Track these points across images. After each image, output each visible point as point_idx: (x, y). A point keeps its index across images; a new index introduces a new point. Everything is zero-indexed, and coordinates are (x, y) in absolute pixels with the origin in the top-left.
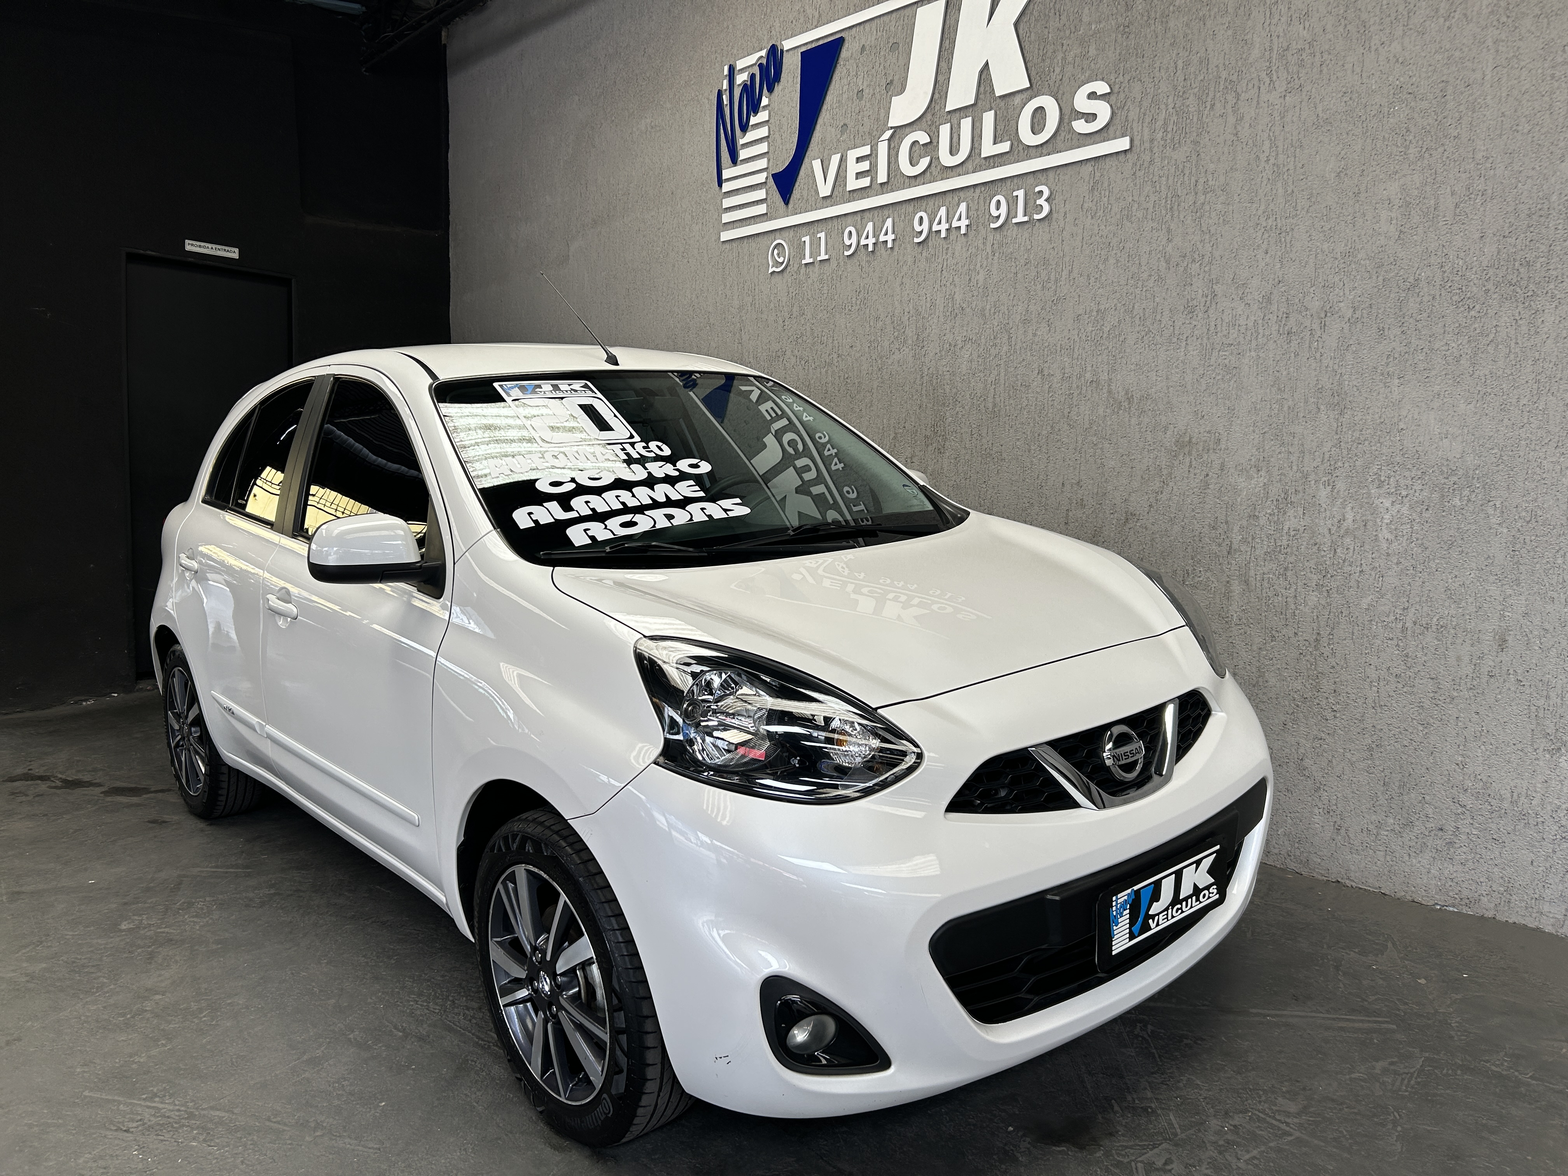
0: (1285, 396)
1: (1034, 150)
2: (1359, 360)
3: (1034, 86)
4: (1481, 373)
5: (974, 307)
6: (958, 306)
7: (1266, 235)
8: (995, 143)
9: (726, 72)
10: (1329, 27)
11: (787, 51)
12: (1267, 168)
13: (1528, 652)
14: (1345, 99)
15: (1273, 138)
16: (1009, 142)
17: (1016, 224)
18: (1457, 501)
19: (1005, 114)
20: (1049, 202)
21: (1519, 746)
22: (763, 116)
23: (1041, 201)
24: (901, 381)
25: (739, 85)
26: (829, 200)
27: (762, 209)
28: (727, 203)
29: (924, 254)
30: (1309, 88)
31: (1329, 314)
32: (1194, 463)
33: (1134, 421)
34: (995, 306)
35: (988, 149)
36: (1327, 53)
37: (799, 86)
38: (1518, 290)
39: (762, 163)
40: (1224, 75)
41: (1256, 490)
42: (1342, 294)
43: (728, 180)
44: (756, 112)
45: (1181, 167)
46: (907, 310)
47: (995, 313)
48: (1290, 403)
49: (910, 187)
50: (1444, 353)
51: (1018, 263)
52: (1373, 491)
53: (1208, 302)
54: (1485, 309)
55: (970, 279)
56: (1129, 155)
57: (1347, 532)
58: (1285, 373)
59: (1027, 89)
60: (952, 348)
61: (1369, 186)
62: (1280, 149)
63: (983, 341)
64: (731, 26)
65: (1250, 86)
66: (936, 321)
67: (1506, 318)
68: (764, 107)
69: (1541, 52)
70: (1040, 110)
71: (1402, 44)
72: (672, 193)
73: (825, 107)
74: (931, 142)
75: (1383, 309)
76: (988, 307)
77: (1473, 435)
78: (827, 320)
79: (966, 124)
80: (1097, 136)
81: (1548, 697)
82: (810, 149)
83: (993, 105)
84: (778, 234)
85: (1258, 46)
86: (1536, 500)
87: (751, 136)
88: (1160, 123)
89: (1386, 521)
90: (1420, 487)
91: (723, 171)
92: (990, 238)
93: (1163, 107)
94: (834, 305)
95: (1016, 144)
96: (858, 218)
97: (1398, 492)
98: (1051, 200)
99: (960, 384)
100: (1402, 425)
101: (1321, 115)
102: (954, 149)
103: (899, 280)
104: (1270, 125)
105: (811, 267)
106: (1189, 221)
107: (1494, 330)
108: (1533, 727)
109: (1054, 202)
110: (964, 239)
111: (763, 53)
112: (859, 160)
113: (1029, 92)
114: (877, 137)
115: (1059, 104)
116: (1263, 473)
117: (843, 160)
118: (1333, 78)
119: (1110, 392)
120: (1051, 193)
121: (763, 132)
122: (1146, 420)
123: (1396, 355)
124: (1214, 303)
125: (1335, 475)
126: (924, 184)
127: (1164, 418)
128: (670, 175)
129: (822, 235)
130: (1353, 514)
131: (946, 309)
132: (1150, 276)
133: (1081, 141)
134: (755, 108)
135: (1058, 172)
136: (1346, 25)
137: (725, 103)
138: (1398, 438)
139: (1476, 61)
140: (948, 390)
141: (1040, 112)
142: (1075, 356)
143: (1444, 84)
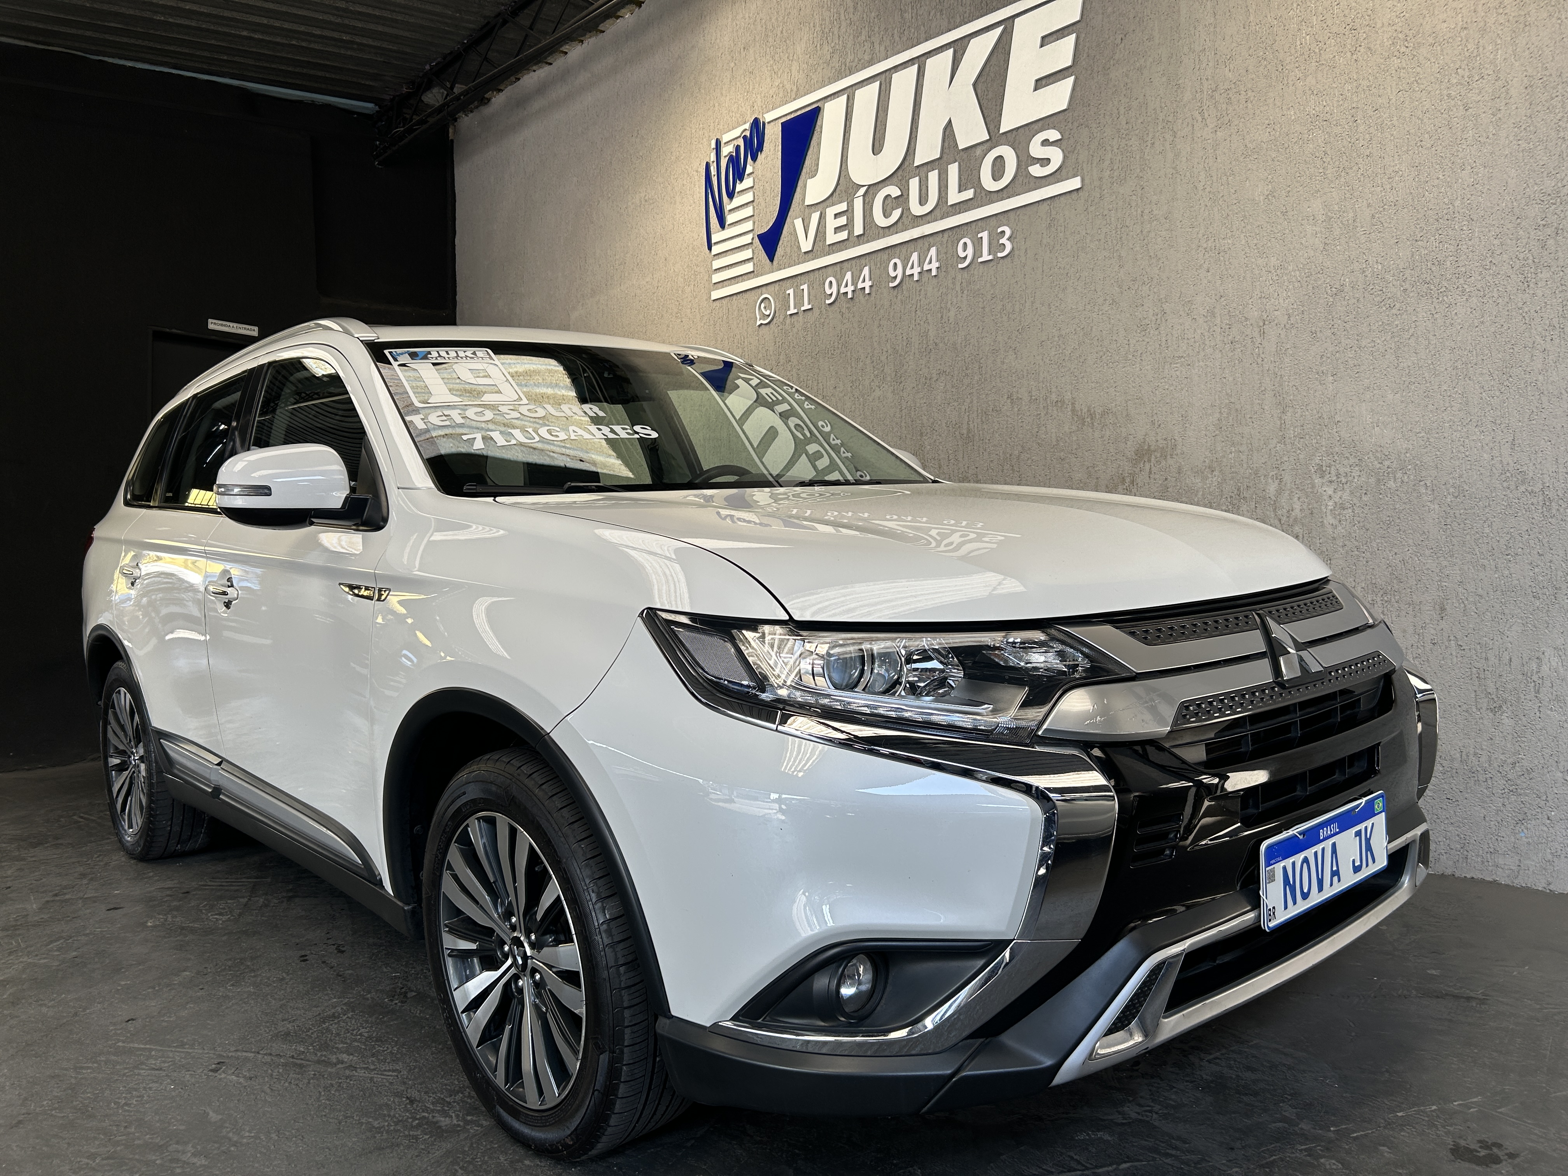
0: (1232, 400)
1: (996, 195)
2: (1296, 362)
3: (993, 138)
4: (1405, 365)
5: (946, 342)
6: (931, 342)
7: (1207, 256)
8: (960, 191)
9: (713, 145)
10: (1251, 68)
11: (769, 123)
12: (1204, 196)
13: (1465, 618)
14: (1268, 130)
15: (1207, 169)
16: (972, 190)
17: (981, 262)
18: (1391, 484)
19: (968, 165)
20: (1011, 241)
21: (1465, 707)
22: (747, 182)
23: (1003, 241)
24: (881, 415)
25: (725, 157)
26: (810, 254)
27: (749, 267)
28: (717, 264)
29: (899, 297)
30: (1236, 122)
31: (1267, 323)
32: (1153, 469)
33: (1097, 434)
34: (965, 339)
35: (954, 196)
36: (1250, 91)
37: (780, 153)
38: (1432, 287)
39: (748, 226)
40: (1161, 116)
41: (1211, 490)
42: (1277, 303)
43: (716, 243)
44: (741, 180)
45: (1128, 200)
46: (885, 349)
47: (965, 346)
48: (1238, 407)
49: (884, 237)
50: (1371, 349)
51: (984, 299)
52: (1316, 481)
53: (1158, 322)
54: (1404, 307)
55: (942, 317)
56: (1081, 193)
57: (1295, 520)
58: (1231, 379)
59: (987, 141)
60: (928, 382)
61: (1295, 206)
62: (1215, 178)
63: (956, 372)
64: (717, 105)
65: (1185, 125)
66: (912, 358)
67: (1424, 314)
68: (748, 175)
69: (1438, 76)
70: (1000, 157)
71: (1316, 78)
72: (666, 260)
73: (804, 171)
74: (902, 195)
75: (1314, 314)
76: (959, 342)
77: (1402, 421)
78: (812, 365)
79: (933, 177)
80: (1051, 178)
81: (1487, 659)
82: (791, 210)
83: (957, 157)
84: (764, 289)
85: (1189, 89)
86: (1461, 476)
87: (737, 201)
88: (1107, 162)
89: (1330, 508)
90: (1358, 473)
91: (713, 236)
92: (959, 277)
93: (1109, 148)
94: (818, 350)
95: (978, 191)
96: (838, 267)
97: (1339, 480)
98: (1012, 238)
99: (936, 414)
100: (1338, 418)
101: (1248, 146)
102: (923, 200)
103: (876, 323)
104: (1204, 158)
105: (795, 316)
106: (1138, 249)
107: (1413, 325)
108: (1476, 688)
109: (1015, 240)
110: (935, 281)
111: (747, 126)
112: (836, 216)
113: (988, 144)
114: (853, 193)
115: (1016, 153)
116: (1216, 473)
117: (822, 217)
118: (1258, 112)
119: (1073, 410)
120: (1012, 233)
121: (748, 197)
122: (1108, 433)
123: (1329, 355)
124: (1163, 320)
125: (1281, 469)
126: (897, 233)
127: (1124, 430)
128: (663, 243)
129: (805, 287)
130: (1300, 504)
131: (920, 346)
132: (1105, 300)
133: (1037, 184)
134: (740, 175)
135: (1018, 213)
136: (1266, 66)
137: (713, 173)
138: (1335, 430)
139: (1382, 87)
140: (925, 421)
141: (999, 160)
142: (1041, 379)
143: (1354, 110)
